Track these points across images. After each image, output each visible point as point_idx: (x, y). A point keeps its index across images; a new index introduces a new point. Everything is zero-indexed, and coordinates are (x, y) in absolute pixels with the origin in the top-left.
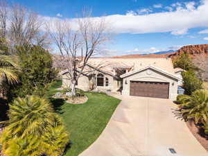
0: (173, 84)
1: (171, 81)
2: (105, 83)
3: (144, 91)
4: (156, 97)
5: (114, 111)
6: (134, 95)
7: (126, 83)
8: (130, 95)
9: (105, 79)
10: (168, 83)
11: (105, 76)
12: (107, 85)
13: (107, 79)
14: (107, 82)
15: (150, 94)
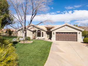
0: (79, 33)
1: (78, 32)
2: (41, 35)
3: (63, 38)
4: (71, 41)
5: (51, 46)
6: (58, 40)
7: (54, 34)
8: (56, 40)
9: (41, 33)
10: (77, 33)
11: (42, 31)
12: (43, 36)
13: (43, 33)
14: (43, 35)
15: (67, 39)
